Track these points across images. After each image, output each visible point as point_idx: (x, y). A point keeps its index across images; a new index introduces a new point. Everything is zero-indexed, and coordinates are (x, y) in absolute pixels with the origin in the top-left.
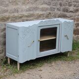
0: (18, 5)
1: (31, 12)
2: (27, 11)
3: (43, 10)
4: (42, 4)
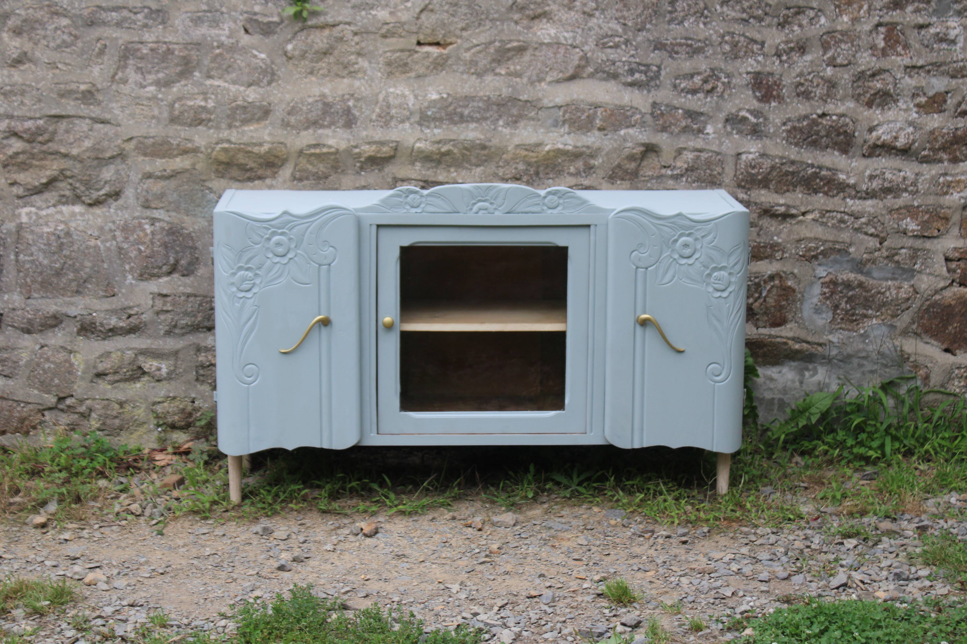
0: (352, 74)
4: (572, 78)
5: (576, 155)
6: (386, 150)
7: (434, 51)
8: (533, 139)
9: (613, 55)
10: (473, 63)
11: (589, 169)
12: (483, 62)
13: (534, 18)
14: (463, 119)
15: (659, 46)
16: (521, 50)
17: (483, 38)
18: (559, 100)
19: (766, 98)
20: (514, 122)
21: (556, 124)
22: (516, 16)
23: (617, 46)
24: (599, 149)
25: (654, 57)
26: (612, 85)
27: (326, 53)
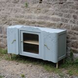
0: (31, 13)
1: (43, 20)
2: (38, 19)
3: (54, 19)
5: (53, 24)
6: (34, 22)
7: (39, 11)
8: (49, 22)
12: (44, 12)
15: (62, 11)
16: (48, 11)
19: (75, 19)
22: (47, 7)
23: (58, 11)
24: (56, 24)
25: (62, 13)
27: (29, 10)
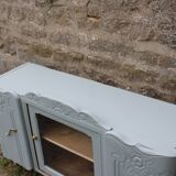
0: (68, 25)
4: (147, 40)
5: (148, 74)
6: (80, 56)
7: (93, 20)
8: (132, 63)
9: (166, 32)
10: (108, 27)
11: (154, 81)
12: (112, 27)
13: (132, 10)
14: (105, 50)
16: (127, 24)
17: (111, 17)
18: (142, 49)
20: (125, 54)
21: (141, 59)
22: (125, 8)
23: (168, 29)
24: (158, 74)
26: (165, 47)
27: (60, 16)
